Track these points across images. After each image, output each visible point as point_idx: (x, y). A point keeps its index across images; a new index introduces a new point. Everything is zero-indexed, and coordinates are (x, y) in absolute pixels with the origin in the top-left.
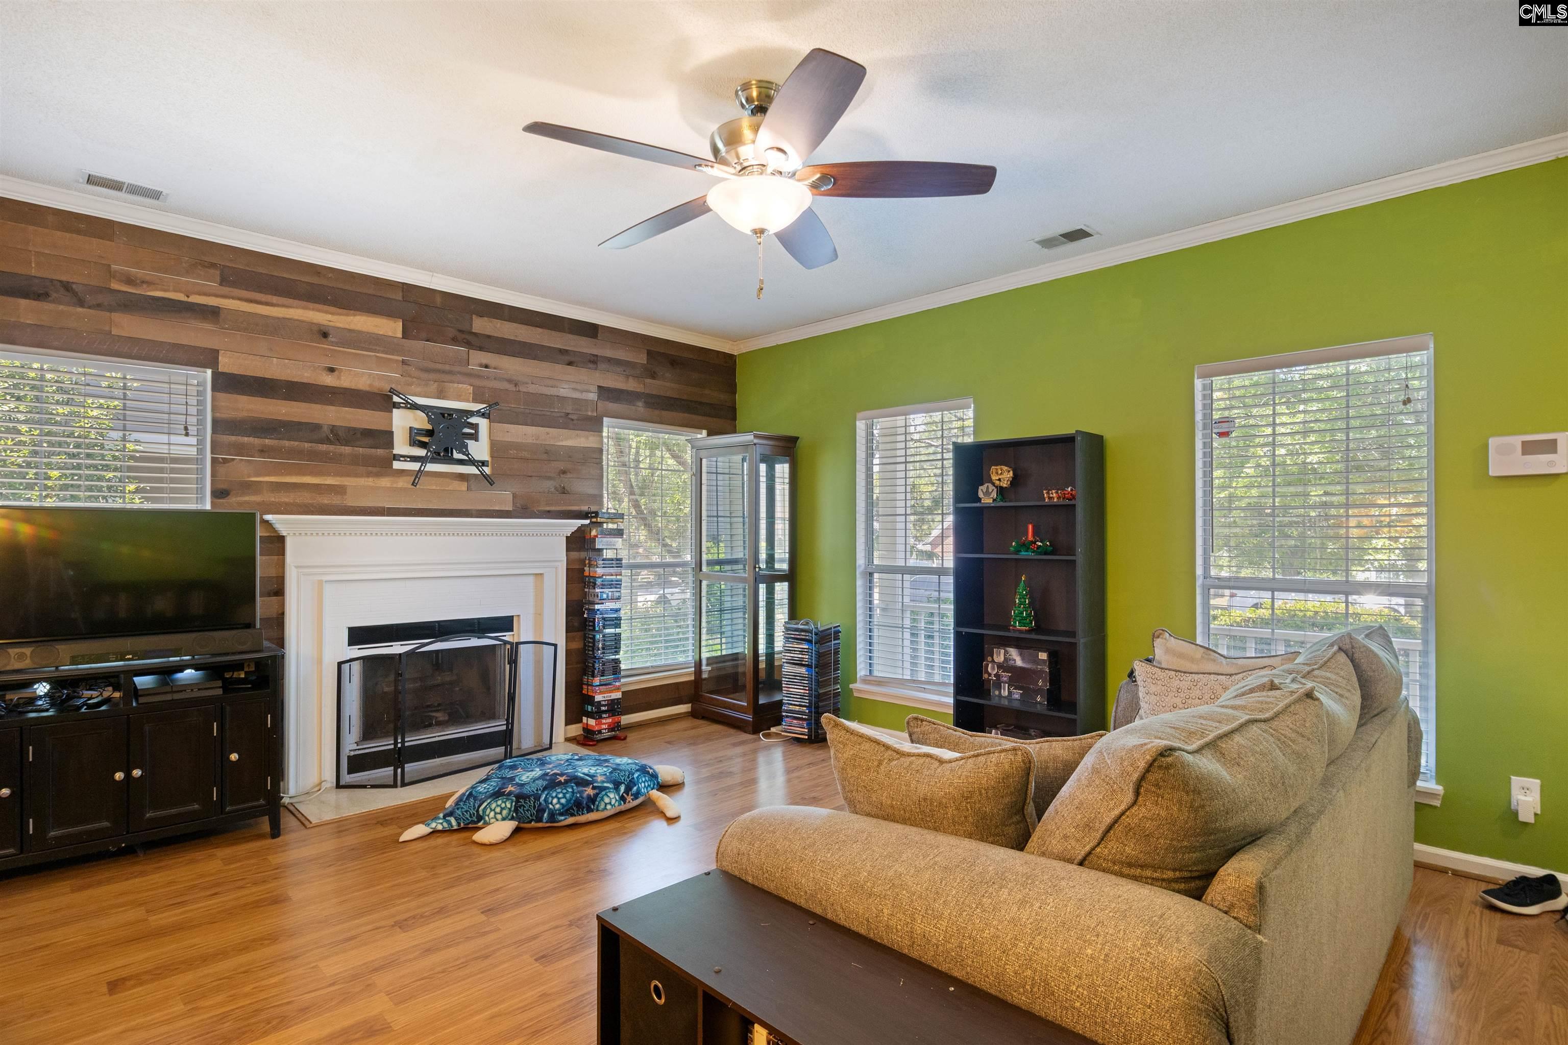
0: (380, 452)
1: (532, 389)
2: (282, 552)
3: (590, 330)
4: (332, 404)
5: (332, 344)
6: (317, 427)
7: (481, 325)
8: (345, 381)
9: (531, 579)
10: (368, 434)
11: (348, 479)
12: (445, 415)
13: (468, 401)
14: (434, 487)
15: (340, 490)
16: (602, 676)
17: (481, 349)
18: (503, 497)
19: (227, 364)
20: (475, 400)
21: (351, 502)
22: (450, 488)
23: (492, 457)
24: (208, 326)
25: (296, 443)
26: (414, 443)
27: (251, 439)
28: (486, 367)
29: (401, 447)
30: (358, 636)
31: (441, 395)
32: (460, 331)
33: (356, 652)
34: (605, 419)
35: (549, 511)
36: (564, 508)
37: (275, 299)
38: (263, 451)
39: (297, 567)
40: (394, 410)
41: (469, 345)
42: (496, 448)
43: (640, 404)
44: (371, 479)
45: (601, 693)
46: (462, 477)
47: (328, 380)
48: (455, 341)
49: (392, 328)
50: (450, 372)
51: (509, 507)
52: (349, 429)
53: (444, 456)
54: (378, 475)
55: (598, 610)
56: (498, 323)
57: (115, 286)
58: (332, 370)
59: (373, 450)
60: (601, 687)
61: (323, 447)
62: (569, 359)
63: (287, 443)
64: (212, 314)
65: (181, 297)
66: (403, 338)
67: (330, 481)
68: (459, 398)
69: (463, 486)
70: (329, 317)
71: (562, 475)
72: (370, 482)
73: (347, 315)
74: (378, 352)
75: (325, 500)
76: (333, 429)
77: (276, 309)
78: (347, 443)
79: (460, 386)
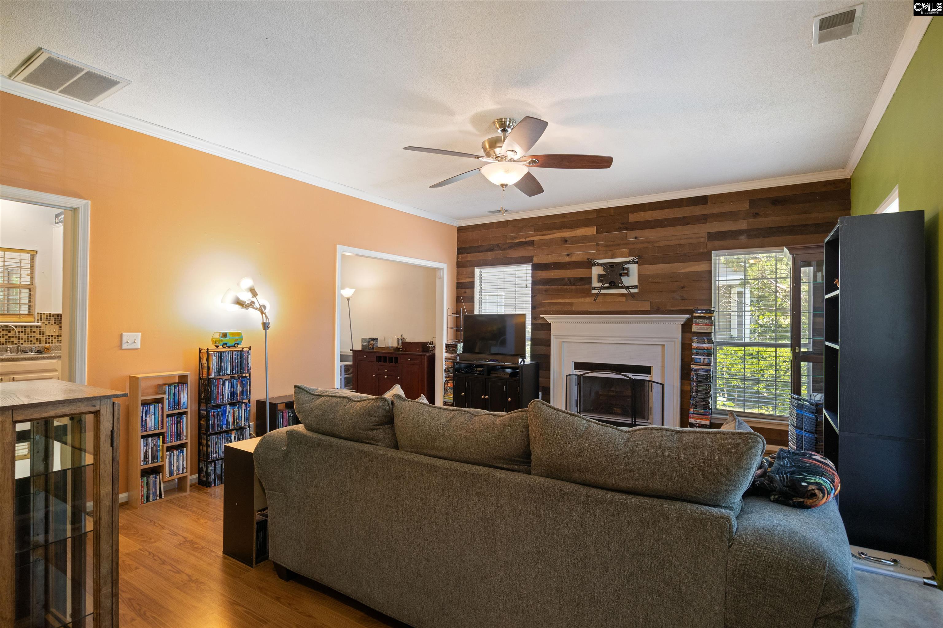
0: (586, 286)
1: (661, 244)
2: (549, 329)
3: (703, 200)
4: (569, 269)
5: (570, 244)
6: (563, 279)
7: (633, 218)
8: (573, 259)
9: (660, 347)
10: (582, 279)
11: (574, 299)
12: (612, 265)
13: (627, 257)
14: (609, 301)
15: (571, 304)
16: (695, 408)
17: (633, 229)
18: (646, 304)
19: (536, 260)
20: (630, 256)
21: (574, 309)
22: (617, 300)
23: (639, 283)
24: (531, 248)
25: (556, 287)
26: (599, 281)
27: (542, 287)
28: (636, 238)
29: (595, 283)
30: (578, 366)
31: (613, 257)
32: (622, 224)
33: (578, 373)
34: (713, 252)
35: (673, 310)
36: (683, 308)
37: (550, 232)
38: (546, 291)
39: (554, 335)
40: (593, 267)
41: (627, 229)
42: (641, 278)
43: (743, 237)
44: (582, 299)
45: (693, 418)
46: (623, 295)
47: (567, 259)
48: (620, 229)
49: (591, 231)
50: (619, 245)
51: (649, 309)
52: (575, 278)
53: (614, 285)
54: (585, 297)
55: (693, 368)
56: (642, 214)
57: (509, 241)
58: (568, 255)
59: (583, 286)
60: (694, 415)
61: (565, 287)
62: (685, 221)
63: (553, 287)
64: (531, 243)
65: (523, 240)
66: (597, 234)
67: (567, 301)
68: (622, 256)
69: (624, 299)
70: (568, 233)
71: (681, 289)
72: (582, 300)
73: (574, 231)
74: (586, 243)
75: (566, 309)
76: (569, 279)
77: (551, 235)
78: (574, 284)
79: (622, 250)
